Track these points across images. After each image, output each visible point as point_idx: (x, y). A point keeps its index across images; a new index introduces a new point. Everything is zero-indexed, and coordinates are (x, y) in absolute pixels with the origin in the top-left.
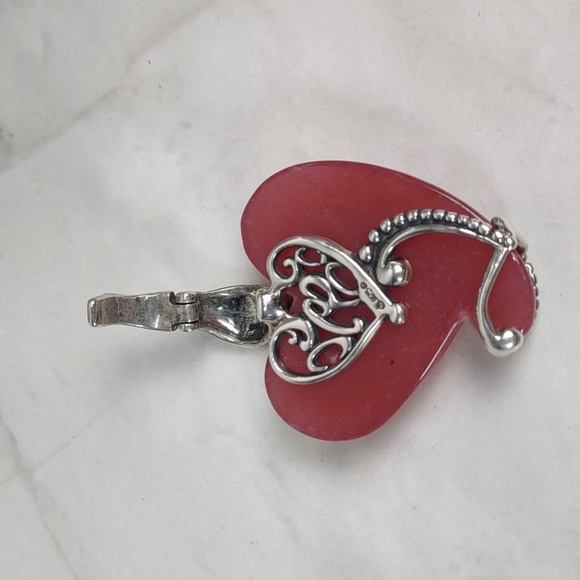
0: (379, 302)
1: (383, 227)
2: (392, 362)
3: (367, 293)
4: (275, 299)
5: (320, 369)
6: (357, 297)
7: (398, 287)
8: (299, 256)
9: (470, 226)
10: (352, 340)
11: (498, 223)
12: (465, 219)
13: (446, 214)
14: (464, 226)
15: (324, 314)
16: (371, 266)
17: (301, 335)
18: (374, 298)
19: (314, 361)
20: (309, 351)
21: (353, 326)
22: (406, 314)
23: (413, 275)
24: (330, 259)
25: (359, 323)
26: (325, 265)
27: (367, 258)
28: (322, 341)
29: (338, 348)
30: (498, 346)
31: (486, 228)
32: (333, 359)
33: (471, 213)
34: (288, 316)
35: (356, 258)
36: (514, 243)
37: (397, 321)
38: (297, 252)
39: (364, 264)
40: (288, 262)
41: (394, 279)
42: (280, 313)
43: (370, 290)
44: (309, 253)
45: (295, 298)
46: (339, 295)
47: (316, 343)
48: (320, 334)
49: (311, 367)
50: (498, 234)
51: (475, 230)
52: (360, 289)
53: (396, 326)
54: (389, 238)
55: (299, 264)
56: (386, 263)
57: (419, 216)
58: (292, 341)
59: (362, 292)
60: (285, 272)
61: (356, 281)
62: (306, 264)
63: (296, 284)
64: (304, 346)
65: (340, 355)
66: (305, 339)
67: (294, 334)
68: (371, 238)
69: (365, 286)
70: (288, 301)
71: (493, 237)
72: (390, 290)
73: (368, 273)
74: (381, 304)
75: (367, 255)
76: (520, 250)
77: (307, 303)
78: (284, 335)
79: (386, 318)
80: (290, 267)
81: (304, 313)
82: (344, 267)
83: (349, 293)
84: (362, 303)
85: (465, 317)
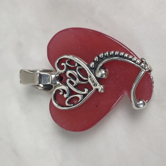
0: (95, 83)
1: (100, 56)
2: (97, 106)
3: (91, 80)
4: (56, 77)
5: (70, 105)
6: (87, 81)
9: (133, 60)
10: (83, 96)
11: (144, 60)
12: (131, 57)
13: (124, 54)
14: (131, 59)
15: (74, 85)
16: (94, 70)
17: (64, 92)
18: (93, 82)
19: (68, 102)
20: (67, 98)
21: (84, 91)
22: (105, 89)
23: (109, 75)
24: (79, 65)
25: (86, 90)
26: (77, 67)
27: (93, 67)
28: (72, 95)
29: (78, 98)
30: (137, 106)
31: (138, 61)
32: (75, 102)
33: (134, 55)
34: (61, 84)
35: (88, 66)
36: (148, 69)
37: (101, 91)
38: (67, 61)
39: (91, 69)
40: (63, 64)
41: (102, 76)
42: (58, 83)
44: (71, 62)
45: (64, 77)
46: (80, 79)
47: (70, 95)
48: (72, 92)
49: (67, 104)
50: (143, 64)
51: (135, 62)
52: (89, 78)
53: (100, 93)
54: (102, 60)
55: (67, 65)
56: (99, 70)
57: (114, 53)
58: (61, 93)
59: (89, 79)
60: (62, 68)
61: (87, 75)
62: (70, 66)
63: (65, 72)
64: (65, 96)
65: (78, 101)
66: (66, 94)
67: (62, 91)
68: (95, 60)
69: (90, 77)
70: (61, 78)
71: (141, 65)
72: (100, 80)
73: (92, 72)
74: (95, 85)
75: (93, 65)
76: (150, 71)
77: (68, 80)
78: (58, 91)
79: (97, 90)
80: (64, 66)
81: (67, 84)
82: (84, 69)
83: (85, 79)
84: (89, 83)
85: (126, 93)
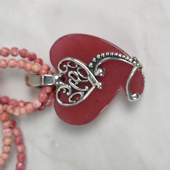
0: (94, 81)
1: (97, 57)
2: (97, 101)
3: (90, 78)
4: (59, 78)
5: (73, 102)
6: (87, 79)
7: (101, 77)
8: (69, 64)
9: (126, 59)
10: (84, 93)
11: (135, 59)
12: (124, 57)
13: (118, 54)
14: (124, 59)
15: (75, 84)
16: (92, 69)
17: (67, 90)
18: (93, 80)
19: (71, 99)
20: (70, 96)
21: (85, 88)
22: (103, 86)
23: (106, 73)
24: (79, 66)
25: (87, 87)
26: (77, 68)
27: (91, 67)
28: (74, 93)
29: (79, 95)
30: (132, 98)
31: (131, 60)
32: (77, 99)
33: (127, 55)
34: (63, 84)
35: (87, 66)
36: (139, 66)
37: (99, 88)
39: (90, 68)
40: (65, 66)
41: (100, 74)
42: (61, 83)
43: (91, 77)
44: (72, 64)
45: (66, 78)
46: (81, 78)
47: (72, 93)
48: (74, 90)
49: (70, 101)
50: (135, 62)
51: (128, 60)
52: (88, 77)
53: (99, 89)
54: (99, 61)
55: (68, 67)
56: (98, 69)
57: (109, 54)
58: (64, 92)
60: (64, 69)
61: (87, 74)
62: (71, 67)
63: (67, 73)
64: (68, 94)
65: (80, 98)
66: (69, 92)
67: (65, 90)
68: (93, 60)
69: (90, 76)
70: (64, 79)
71: (133, 63)
72: (98, 78)
73: (91, 71)
74: (95, 82)
75: (91, 66)
76: (141, 68)
77: (70, 80)
78: (62, 90)
79: (96, 86)
81: (69, 83)
82: (83, 69)
83: (85, 78)
84: (88, 81)
85: (121, 89)
